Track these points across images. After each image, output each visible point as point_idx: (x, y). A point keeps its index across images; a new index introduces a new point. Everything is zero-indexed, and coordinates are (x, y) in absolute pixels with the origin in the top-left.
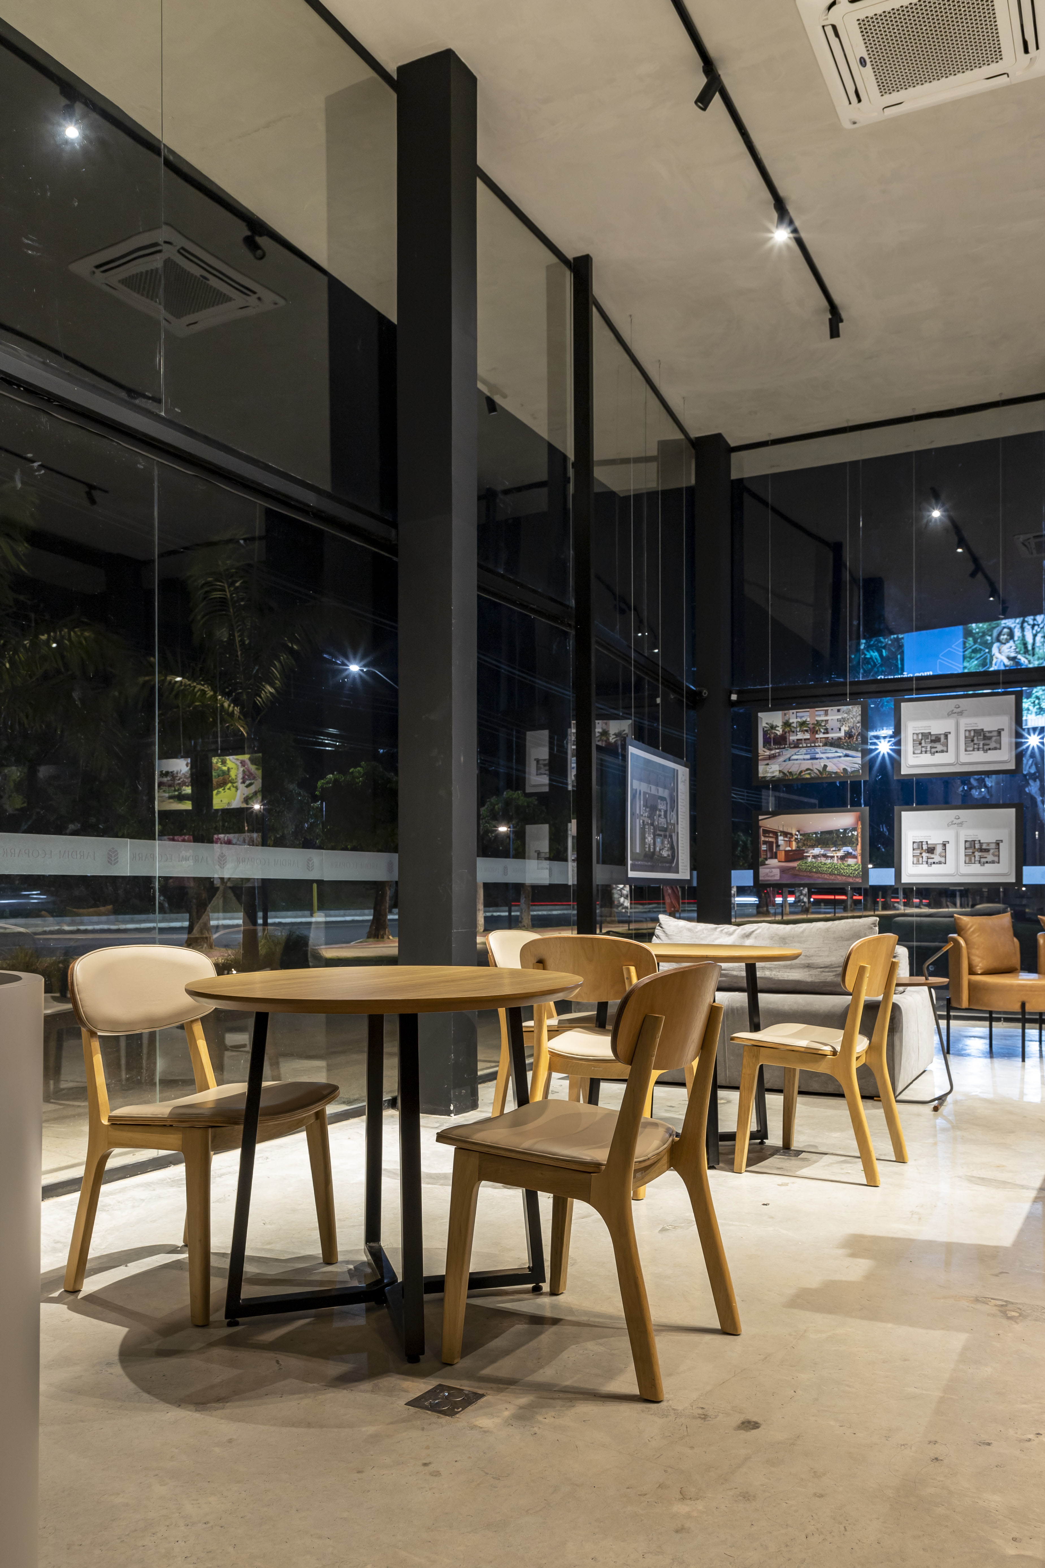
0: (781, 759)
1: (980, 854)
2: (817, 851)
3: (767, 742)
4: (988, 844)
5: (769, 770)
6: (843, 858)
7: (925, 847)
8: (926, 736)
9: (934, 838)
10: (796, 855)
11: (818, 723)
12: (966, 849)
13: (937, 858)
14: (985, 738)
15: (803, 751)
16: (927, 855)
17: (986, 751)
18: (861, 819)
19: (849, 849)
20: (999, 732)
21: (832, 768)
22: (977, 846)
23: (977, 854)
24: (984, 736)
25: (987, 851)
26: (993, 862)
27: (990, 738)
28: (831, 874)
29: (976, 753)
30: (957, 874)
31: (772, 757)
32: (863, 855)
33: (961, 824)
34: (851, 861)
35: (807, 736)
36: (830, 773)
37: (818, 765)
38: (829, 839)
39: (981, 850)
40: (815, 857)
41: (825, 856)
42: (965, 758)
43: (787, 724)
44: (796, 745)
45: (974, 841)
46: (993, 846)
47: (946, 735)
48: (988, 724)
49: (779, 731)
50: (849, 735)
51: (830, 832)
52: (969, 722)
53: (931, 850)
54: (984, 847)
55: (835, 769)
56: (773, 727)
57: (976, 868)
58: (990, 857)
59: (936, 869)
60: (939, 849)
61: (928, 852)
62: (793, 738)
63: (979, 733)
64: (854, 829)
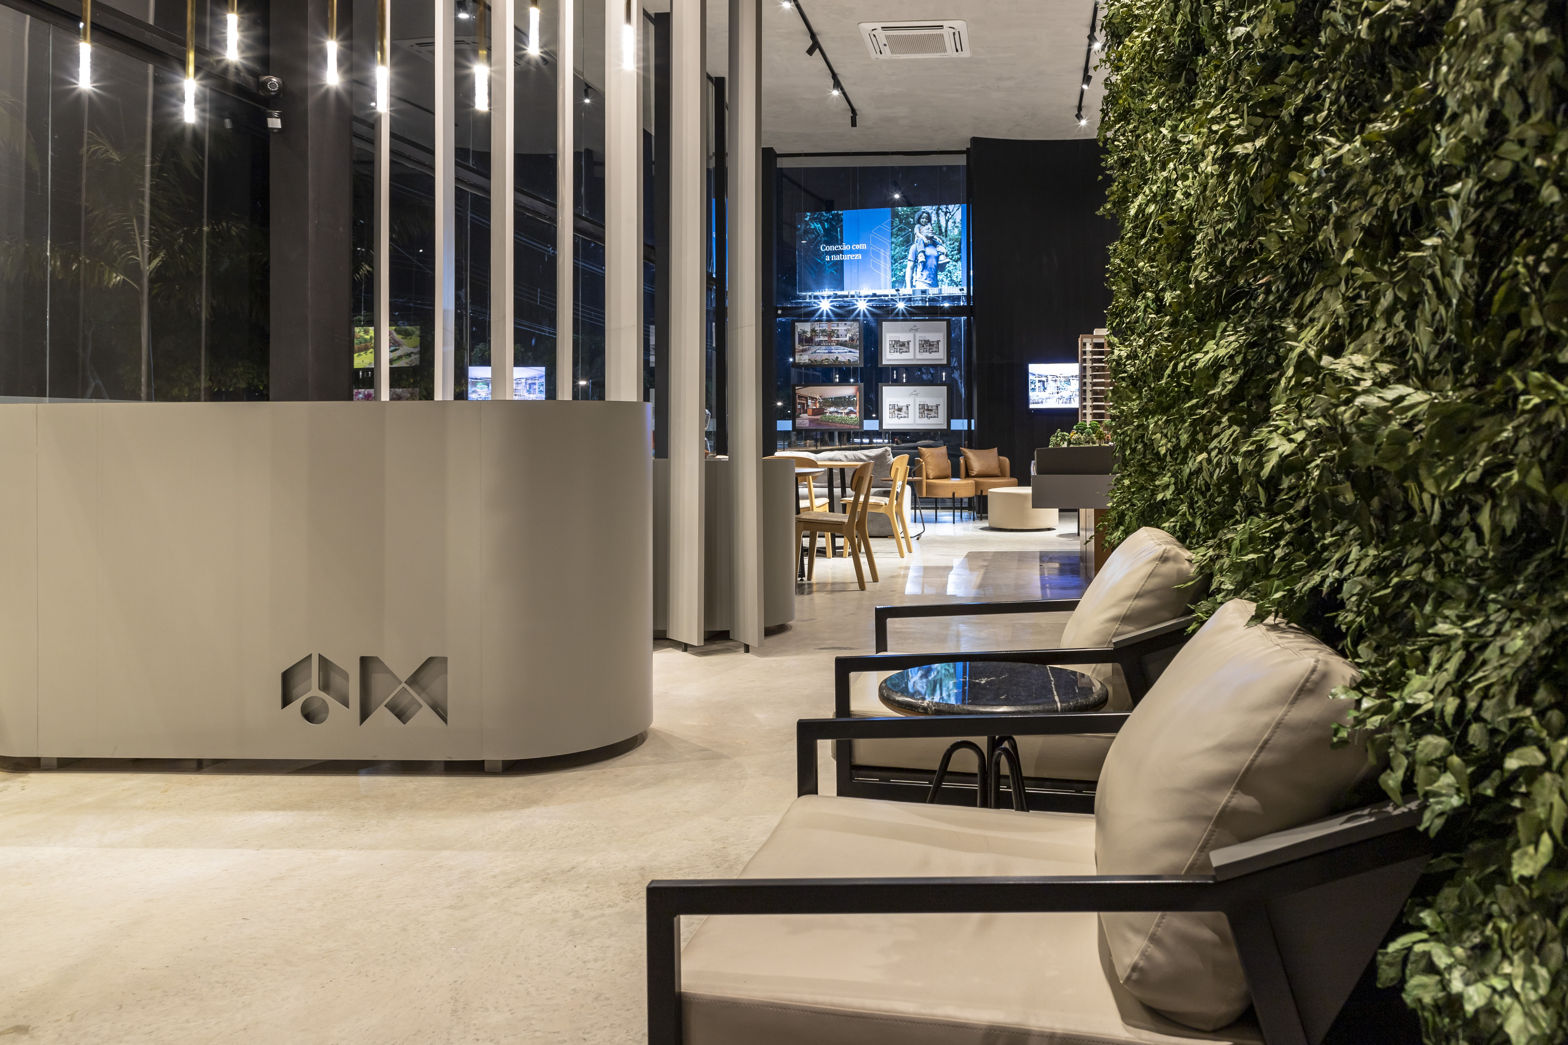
0: (810, 352)
1: (927, 412)
2: (832, 409)
3: (801, 341)
4: (932, 407)
5: (803, 358)
6: (848, 414)
7: (896, 408)
8: (897, 342)
9: (902, 403)
10: (819, 412)
11: (833, 331)
12: (919, 409)
13: (903, 414)
14: (930, 345)
15: (824, 347)
16: (897, 412)
17: (930, 353)
18: (859, 390)
19: (852, 408)
20: (938, 342)
21: (841, 359)
22: (926, 408)
23: (925, 412)
25: (931, 410)
26: (934, 417)
27: (934, 345)
28: (841, 423)
29: (924, 354)
30: (915, 424)
31: (804, 351)
32: (860, 412)
33: (917, 395)
34: (853, 416)
35: (826, 339)
36: (840, 362)
37: (832, 357)
38: (839, 402)
39: (928, 410)
40: (831, 413)
41: (837, 412)
42: (919, 356)
43: (813, 331)
44: (819, 344)
45: (924, 405)
46: (934, 408)
47: (908, 343)
48: (932, 337)
49: (809, 335)
50: (852, 339)
51: (840, 398)
52: (921, 336)
53: (900, 410)
54: (929, 408)
55: (843, 360)
56: (804, 332)
57: (925, 421)
58: (933, 414)
59: (903, 421)
60: (904, 409)
62: (817, 339)
63: (926, 342)
64: (855, 396)
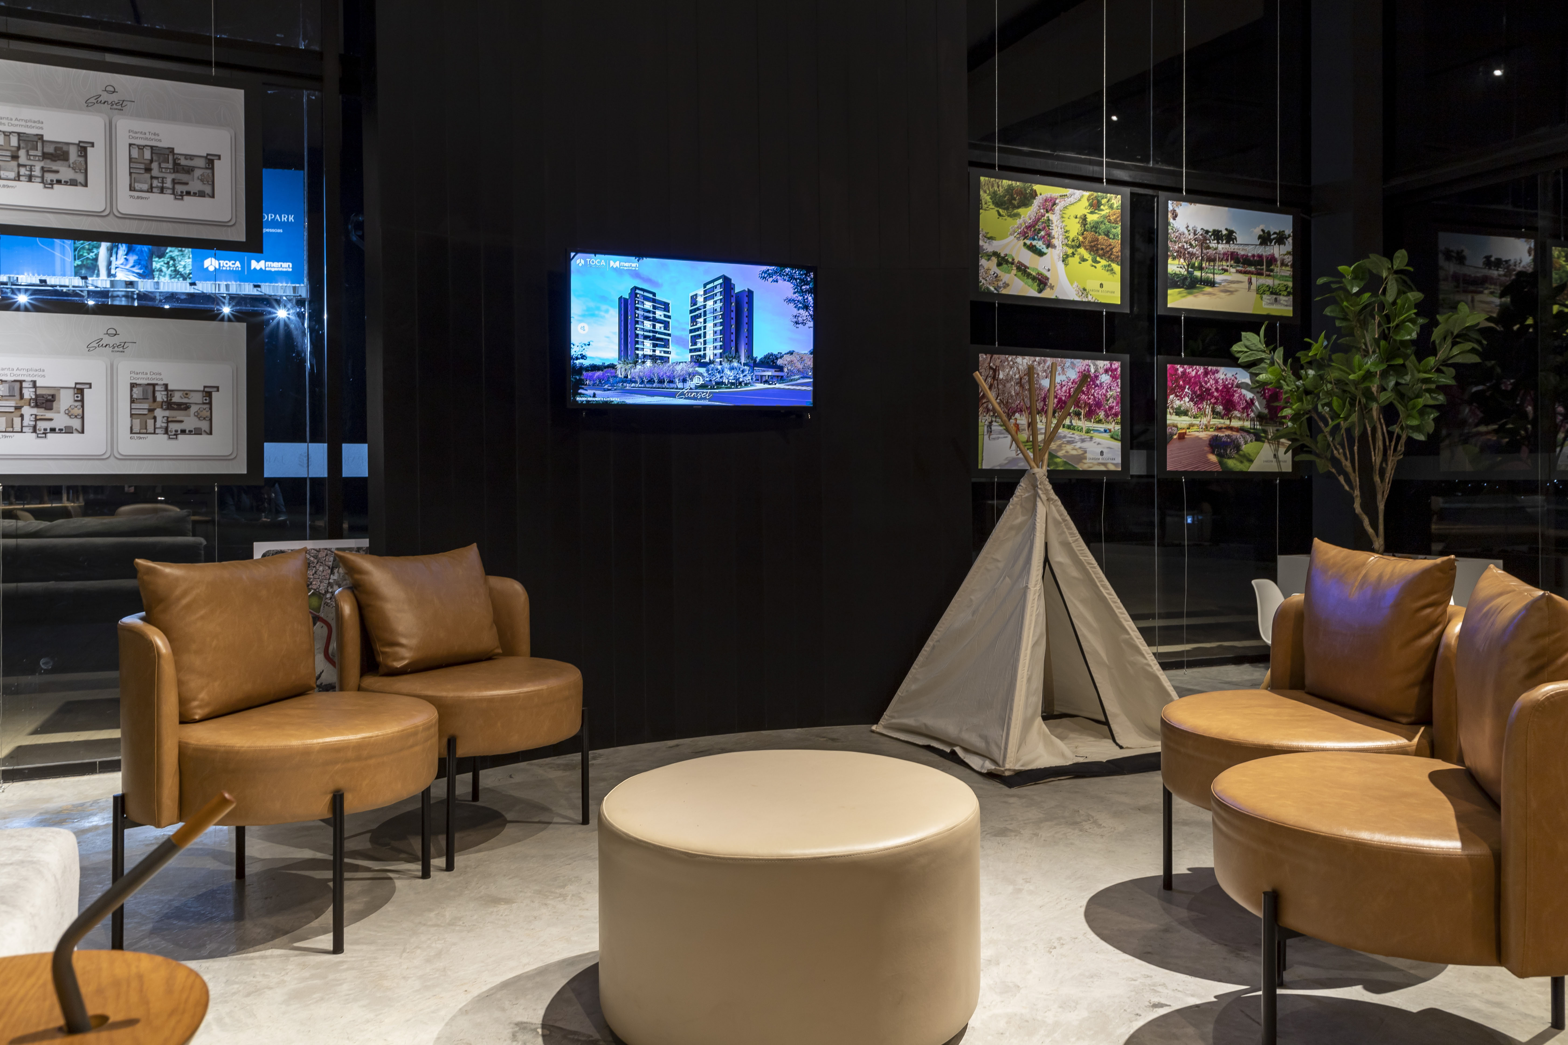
1: (167, 413)
4: (186, 393)
7: (28, 393)
9: (51, 374)
12: (132, 401)
13: (60, 419)
14: (177, 168)
16: (35, 411)
17: (179, 196)
20: (210, 161)
22: (160, 396)
23: (159, 413)
24: (176, 164)
25: (185, 407)
26: (198, 432)
27: (189, 170)
29: (155, 197)
30: (112, 454)
33: (121, 348)
39: (169, 405)
42: (130, 204)
45: (154, 385)
46: (197, 398)
47: (80, 148)
48: (182, 139)
52: (138, 129)
53: (44, 402)
54: (176, 398)
57: (156, 443)
58: (190, 421)
59: (57, 444)
60: (64, 401)
61: (37, 406)
63: (163, 154)
